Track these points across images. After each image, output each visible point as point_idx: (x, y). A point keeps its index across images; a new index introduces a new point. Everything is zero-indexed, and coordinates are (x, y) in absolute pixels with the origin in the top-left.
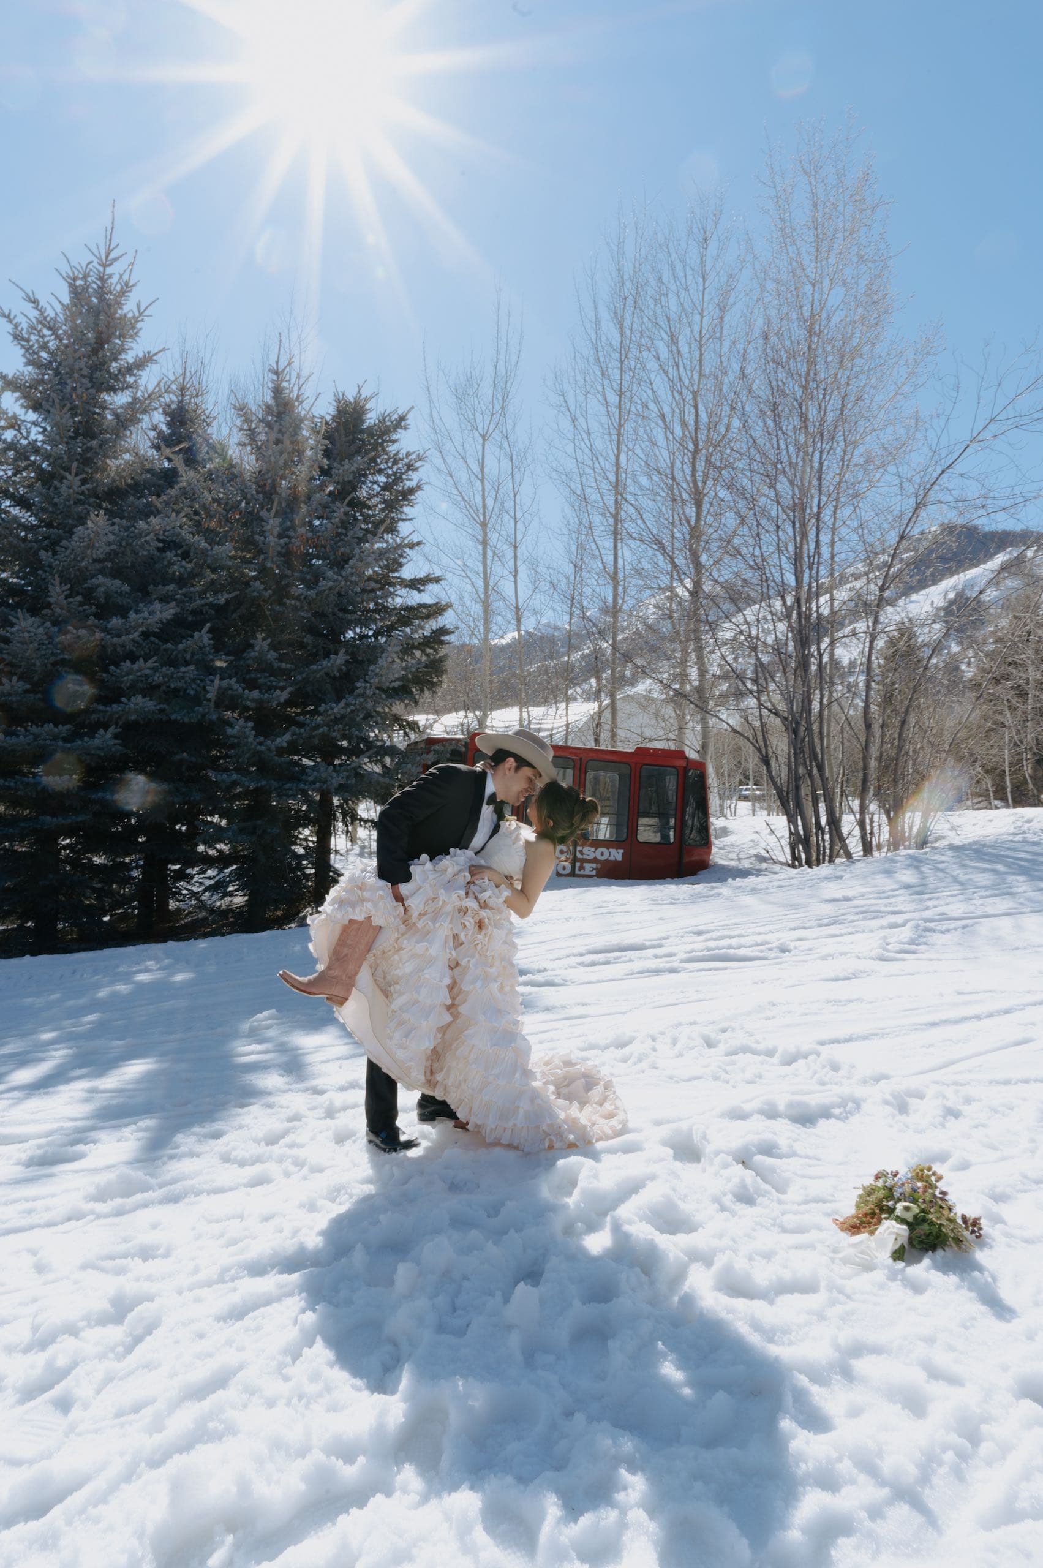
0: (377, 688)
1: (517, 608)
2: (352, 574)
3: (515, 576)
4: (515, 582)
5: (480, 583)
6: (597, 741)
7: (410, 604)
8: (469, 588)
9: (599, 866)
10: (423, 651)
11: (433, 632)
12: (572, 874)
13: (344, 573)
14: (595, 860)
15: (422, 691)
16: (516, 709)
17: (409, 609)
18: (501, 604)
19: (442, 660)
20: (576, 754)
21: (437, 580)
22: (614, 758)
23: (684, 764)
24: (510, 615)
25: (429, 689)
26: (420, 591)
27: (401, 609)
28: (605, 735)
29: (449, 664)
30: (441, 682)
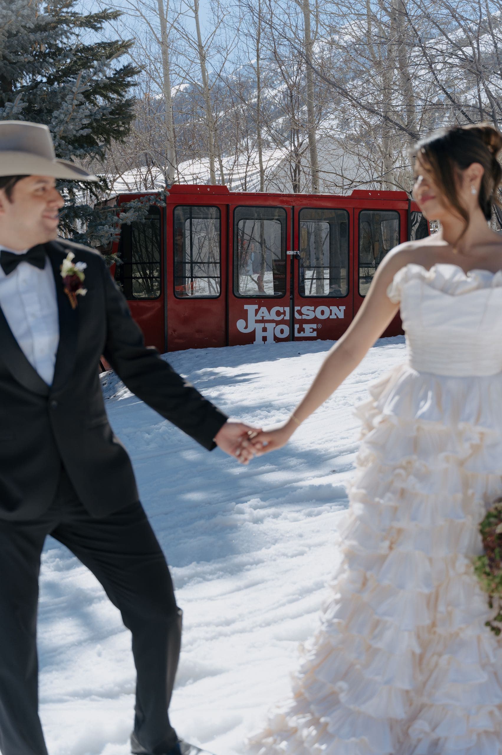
0: (63, 138)
1: (200, 46)
2: (23, 7)
3: (196, 11)
4: (196, 18)
5: (156, 21)
6: (296, 187)
7: (87, 44)
8: (145, 27)
9: (320, 326)
10: (105, 97)
11: (117, 72)
12: (292, 338)
13: (14, 7)
14: (315, 320)
15: (107, 141)
16: (206, 161)
17: (87, 49)
18: (183, 42)
19: (129, 103)
20: (287, 202)
21: (115, 15)
22: (328, 204)
23: (406, 207)
24: (193, 53)
25: (116, 139)
26: (96, 29)
27: (77, 51)
28: (303, 180)
29: (136, 110)
30: (129, 130)
